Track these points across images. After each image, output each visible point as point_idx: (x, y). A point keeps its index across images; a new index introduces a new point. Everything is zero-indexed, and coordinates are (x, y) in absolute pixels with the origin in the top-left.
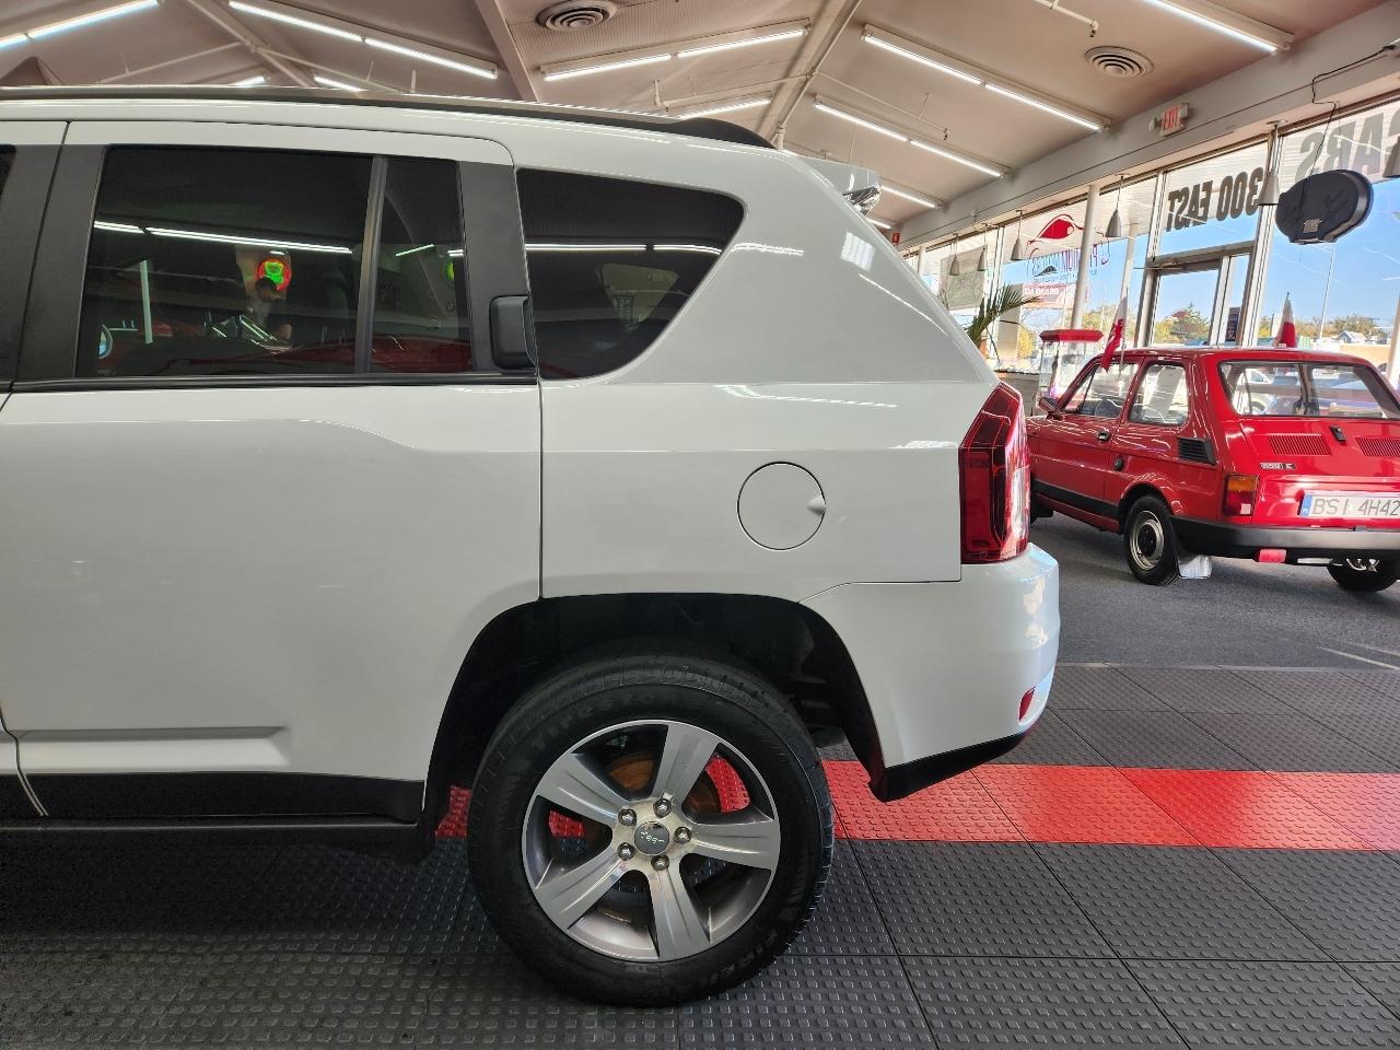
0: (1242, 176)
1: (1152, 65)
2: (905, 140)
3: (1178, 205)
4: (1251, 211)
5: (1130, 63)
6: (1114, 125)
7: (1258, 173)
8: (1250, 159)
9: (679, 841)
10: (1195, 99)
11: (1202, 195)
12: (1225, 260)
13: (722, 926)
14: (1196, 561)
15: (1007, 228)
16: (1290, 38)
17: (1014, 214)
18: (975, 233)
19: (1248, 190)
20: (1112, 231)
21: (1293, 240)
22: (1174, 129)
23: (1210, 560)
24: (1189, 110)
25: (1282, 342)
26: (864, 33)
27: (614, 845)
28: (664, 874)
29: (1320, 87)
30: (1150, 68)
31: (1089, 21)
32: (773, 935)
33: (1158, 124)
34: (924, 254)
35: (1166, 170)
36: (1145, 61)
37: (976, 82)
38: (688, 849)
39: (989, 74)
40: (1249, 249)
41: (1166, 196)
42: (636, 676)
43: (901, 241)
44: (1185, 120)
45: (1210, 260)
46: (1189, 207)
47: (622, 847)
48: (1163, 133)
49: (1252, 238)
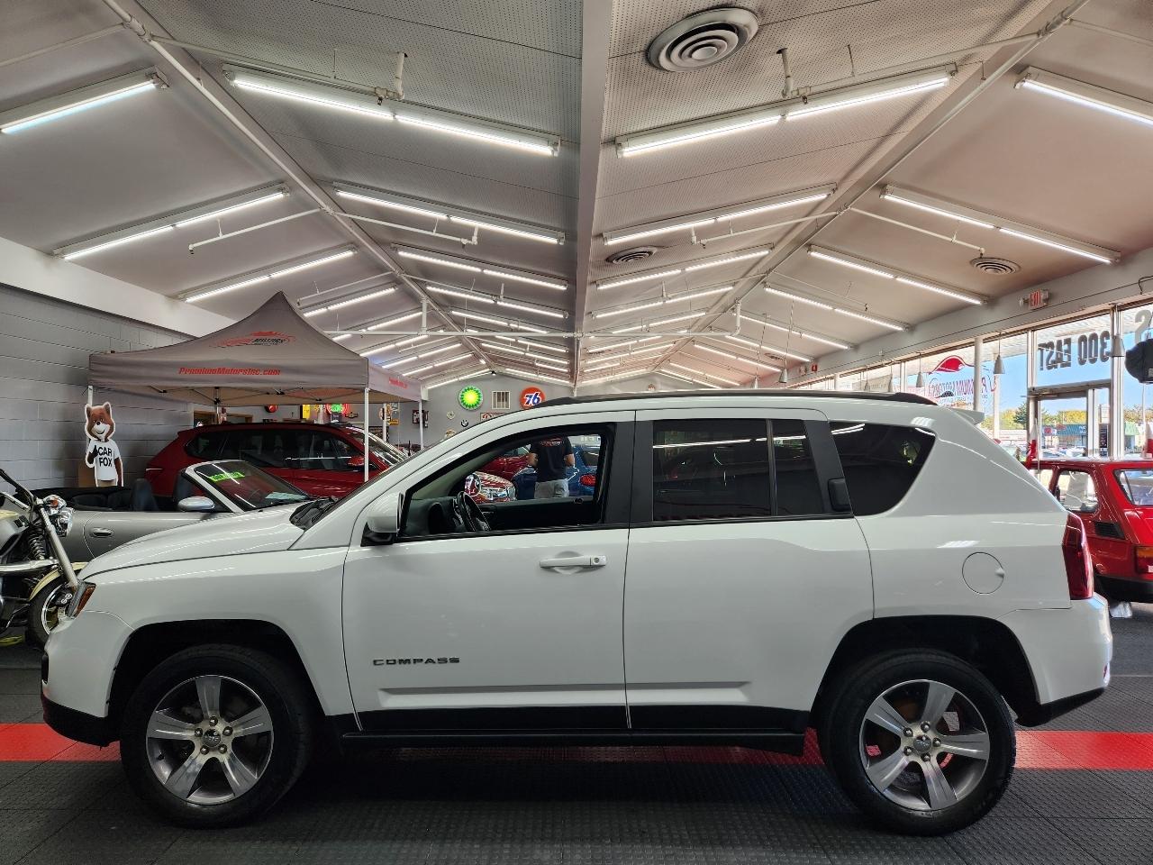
0: (1094, 337)
1: (1019, 267)
2: (831, 308)
3: (1046, 353)
4: (1104, 359)
5: (1005, 267)
6: (991, 301)
7: (1106, 335)
8: (1100, 325)
9: (936, 745)
10: (1054, 287)
11: (1065, 347)
12: (1090, 392)
13: (962, 791)
14: (1121, 606)
15: (907, 363)
16: (1119, 255)
17: (915, 354)
18: (881, 366)
19: (1099, 346)
20: (998, 368)
21: (1142, 380)
22: (1039, 306)
23: (1130, 605)
24: (1050, 294)
25: (1149, 452)
26: (810, 250)
27: (902, 748)
28: (928, 763)
29: (1144, 285)
30: (1018, 269)
31: (979, 248)
32: (991, 796)
33: (1026, 302)
34: (838, 379)
35: (1034, 329)
36: (1013, 265)
37: (890, 276)
38: (939, 750)
39: (898, 272)
40: (1108, 384)
41: (1036, 347)
42: (912, 657)
43: (818, 369)
44: (1046, 300)
45: (1080, 391)
46: (1056, 356)
47: (906, 749)
48: (1030, 308)
49: (1109, 377)
